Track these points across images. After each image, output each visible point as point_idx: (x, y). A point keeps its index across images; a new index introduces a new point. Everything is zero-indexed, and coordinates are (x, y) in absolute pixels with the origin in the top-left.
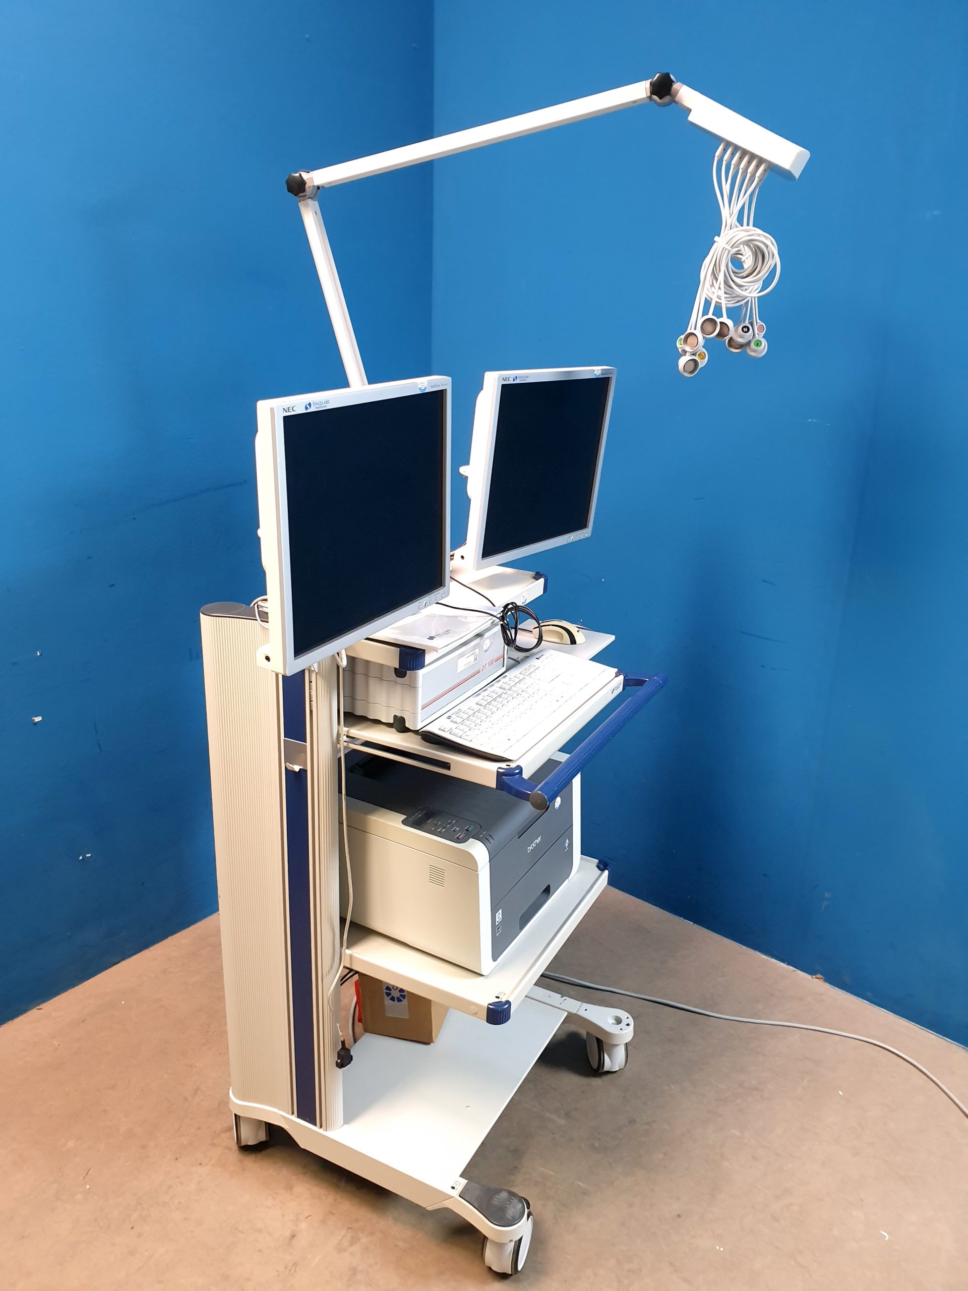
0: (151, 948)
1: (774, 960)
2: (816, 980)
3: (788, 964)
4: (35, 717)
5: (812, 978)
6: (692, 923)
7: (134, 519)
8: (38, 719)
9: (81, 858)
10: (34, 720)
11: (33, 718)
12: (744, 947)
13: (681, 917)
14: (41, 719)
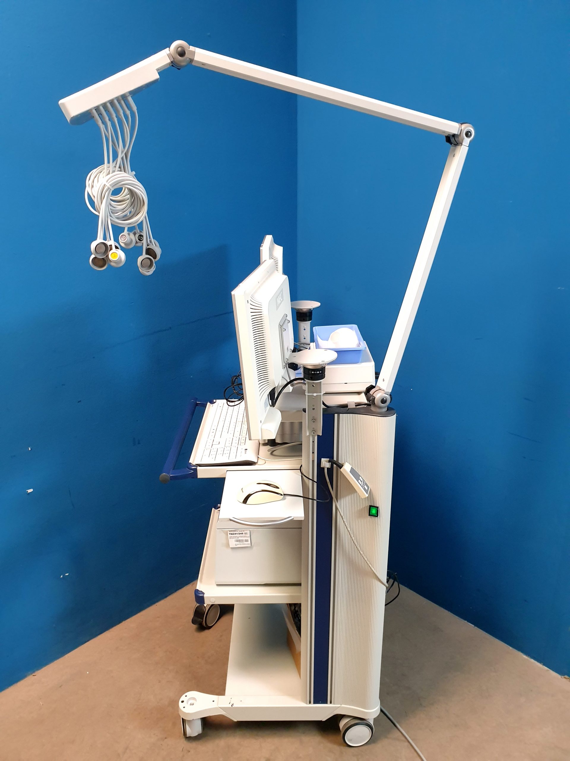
0: (111, 630)
1: (532, 660)
2: (564, 679)
3: (544, 665)
4: (28, 489)
5: (562, 677)
6: (473, 626)
7: (94, 357)
8: (30, 491)
9: (62, 576)
10: (28, 491)
11: (27, 491)
12: (511, 648)
13: (465, 620)
14: (32, 490)
